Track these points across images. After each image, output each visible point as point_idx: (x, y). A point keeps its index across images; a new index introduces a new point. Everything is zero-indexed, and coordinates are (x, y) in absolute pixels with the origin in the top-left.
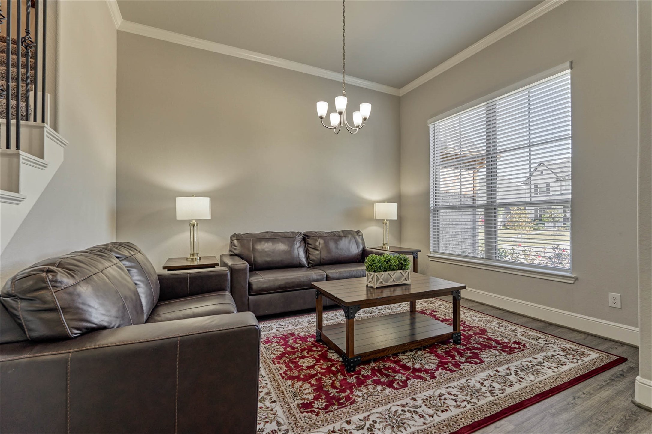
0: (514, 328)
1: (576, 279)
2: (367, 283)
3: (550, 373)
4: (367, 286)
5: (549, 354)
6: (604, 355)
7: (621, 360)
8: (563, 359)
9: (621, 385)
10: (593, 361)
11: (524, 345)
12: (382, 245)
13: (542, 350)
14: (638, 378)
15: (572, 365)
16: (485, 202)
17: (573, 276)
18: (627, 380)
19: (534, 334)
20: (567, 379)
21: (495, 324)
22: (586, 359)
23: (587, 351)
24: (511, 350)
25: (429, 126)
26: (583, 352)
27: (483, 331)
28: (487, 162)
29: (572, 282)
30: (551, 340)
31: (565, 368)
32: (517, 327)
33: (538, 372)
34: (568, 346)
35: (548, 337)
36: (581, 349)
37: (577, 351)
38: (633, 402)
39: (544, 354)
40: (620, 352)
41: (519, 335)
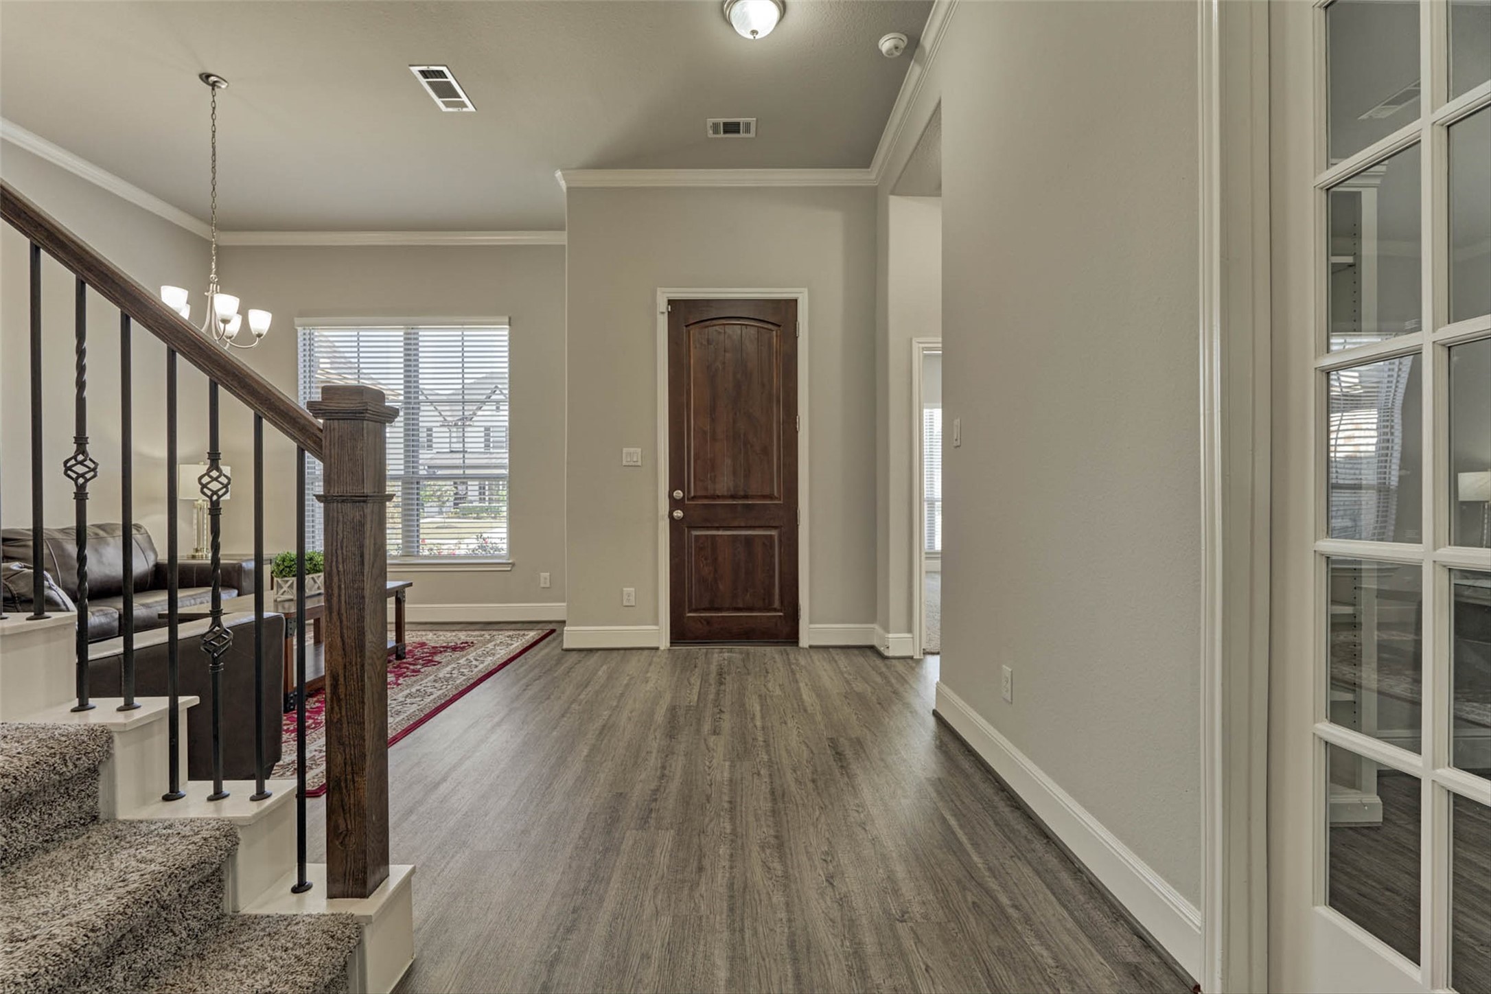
0: (454, 634)
1: (513, 565)
2: (276, 596)
3: (503, 652)
4: (275, 601)
5: (498, 642)
6: (540, 631)
7: (553, 631)
8: (509, 642)
9: (554, 644)
10: (533, 637)
11: (472, 643)
12: (192, 552)
13: (490, 641)
14: (565, 628)
15: (518, 643)
16: (402, 472)
17: (510, 561)
18: (557, 641)
19: (477, 633)
20: (518, 651)
21: (430, 635)
22: (527, 637)
23: (526, 633)
24: (463, 649)
25: (296, 330)
26: (524, 634)
27: (423, 645)
28: (406, 414)
29: (509, 569)
30: (495, 633)
31: (513, 646)
32: (457, 632)
33: (494, 655)
34: (511, 633)
35: (490, 632)
36: (522, 633)
37: (519, 635)
38: (562, 650)
39: (493, 643)
40: (551, 627)
41: (463, 637)
